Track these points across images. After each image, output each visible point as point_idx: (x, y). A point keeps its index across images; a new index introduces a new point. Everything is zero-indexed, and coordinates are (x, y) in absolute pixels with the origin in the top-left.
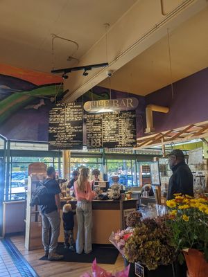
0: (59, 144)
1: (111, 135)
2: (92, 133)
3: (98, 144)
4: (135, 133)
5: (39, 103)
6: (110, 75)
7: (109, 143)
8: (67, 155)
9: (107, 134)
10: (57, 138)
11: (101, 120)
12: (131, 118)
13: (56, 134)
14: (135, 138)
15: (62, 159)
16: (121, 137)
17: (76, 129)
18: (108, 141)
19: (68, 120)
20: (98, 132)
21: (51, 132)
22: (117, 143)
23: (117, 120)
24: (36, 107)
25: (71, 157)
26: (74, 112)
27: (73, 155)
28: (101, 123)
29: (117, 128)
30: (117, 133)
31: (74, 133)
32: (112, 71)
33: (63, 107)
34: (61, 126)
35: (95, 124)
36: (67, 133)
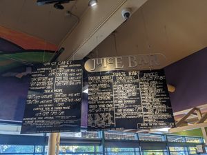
0: (40, 122)
1: (129, 106)
2: (96, 104)
3: (107, 122)
4: (168, 103)
5: (25, 71)
6: (127, 15)
7: (126, 119)
8: (55, 142)
9: (121, 104)
10: (39, 111)
11: (110, 84)
12: (158, 80)
13: (37, 106)
14: (170, 112)
15: (47, 148)
16: (146, 110)
17: (70, 98)
18: (124, 116)
19: (59, 84)
20: (106, 102)
21: (30, 102)
22: (140, 120)
23: (137, 84)
24: (20, 76)
25: (61, 144)
26: (69, 73)
27: (64, 142)
28: (111, 88)
29: (138, 96)
30: (138, 103)
31: (66, 104)
32: (130, 9)
33: (54, 67)
34: (48, 94)
35: (101, 89)
36: (55, 105)
